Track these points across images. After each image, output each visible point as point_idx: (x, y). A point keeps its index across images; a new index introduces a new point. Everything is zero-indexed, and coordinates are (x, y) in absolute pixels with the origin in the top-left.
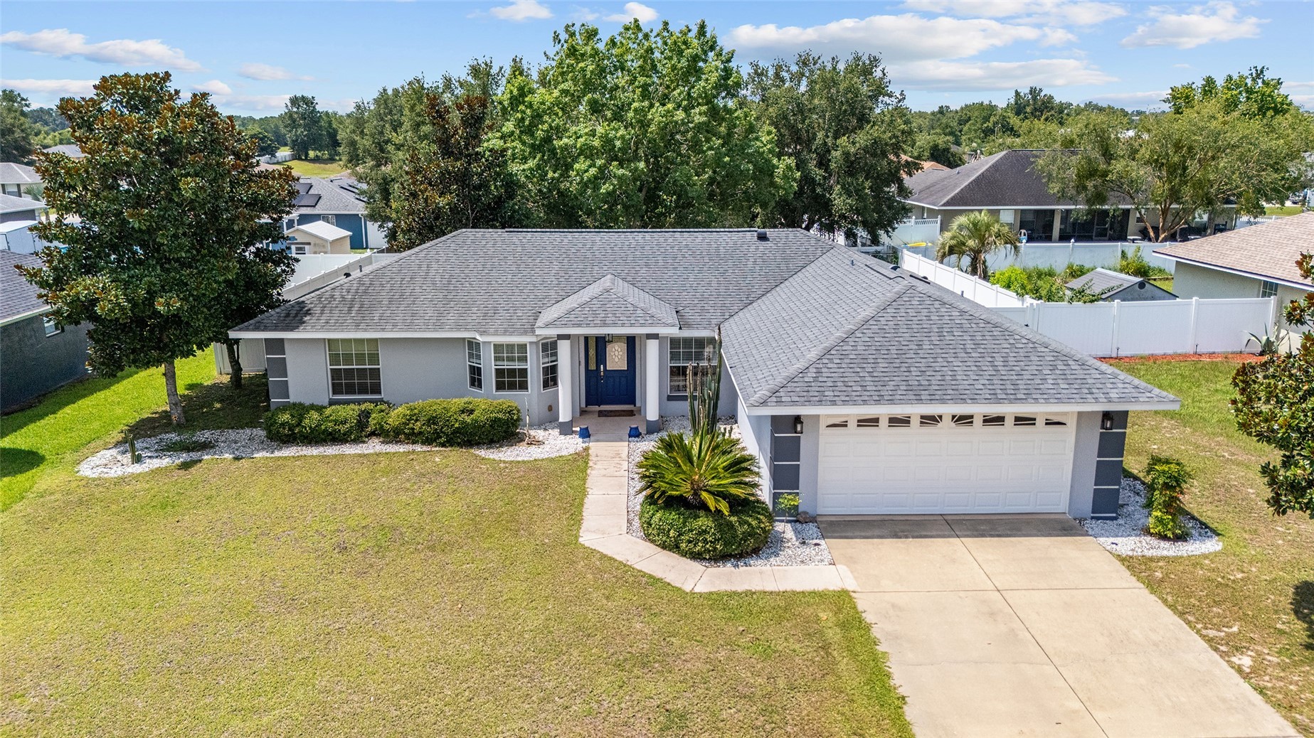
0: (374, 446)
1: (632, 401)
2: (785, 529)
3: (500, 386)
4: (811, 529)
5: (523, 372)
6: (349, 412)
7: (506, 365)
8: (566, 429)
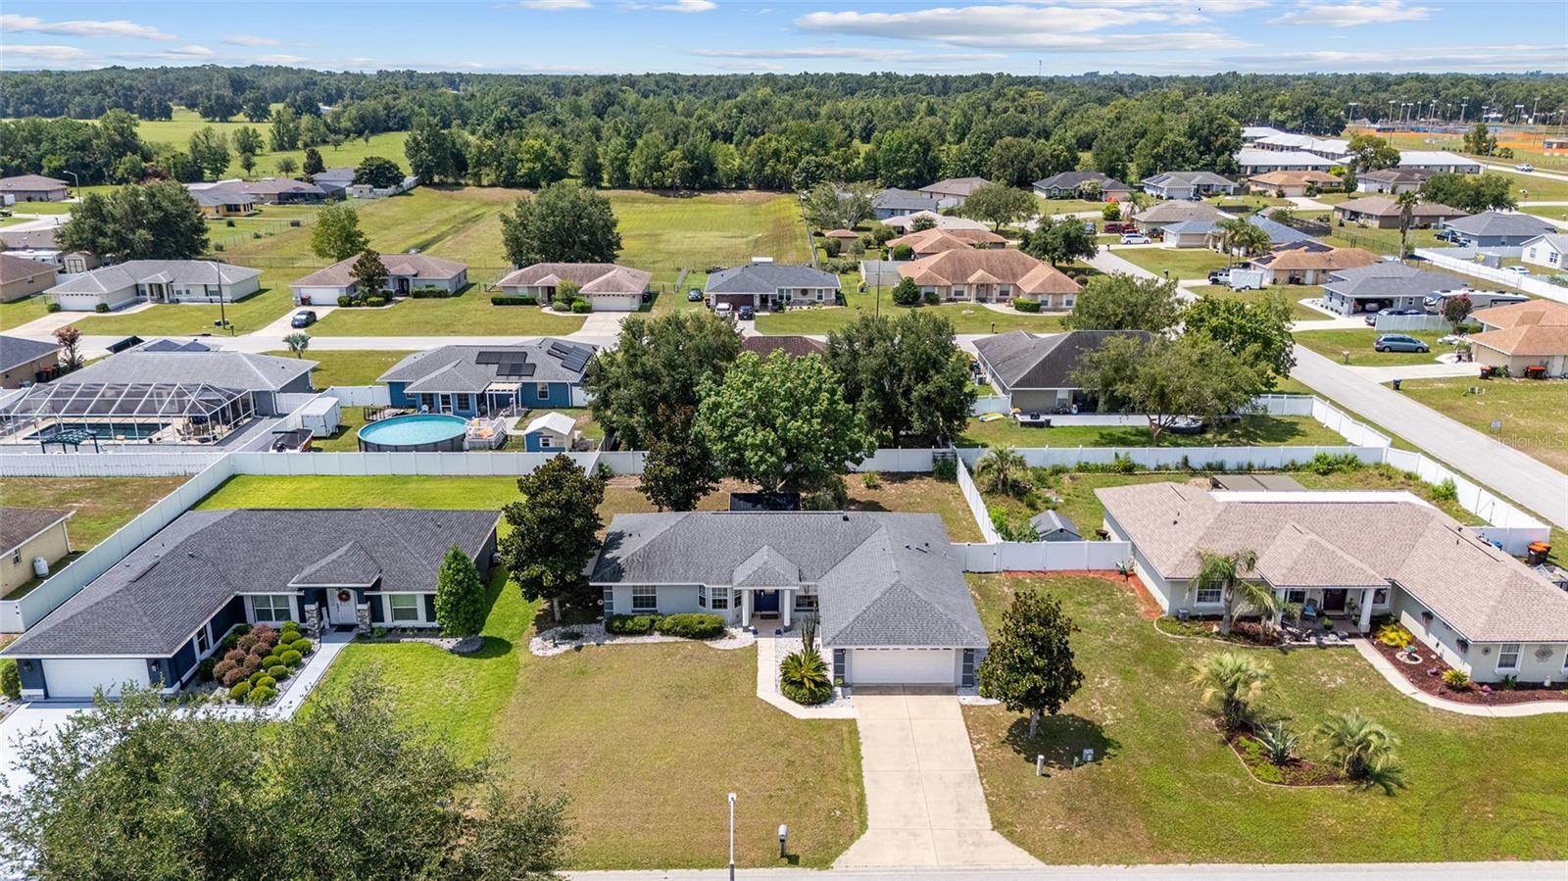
0: (657, 638)
1: (777, 610)
2: (838, 690)
3: (714, 607)
4: (849, 690)
5: (726, 601)
6: (645, 620)
7: (717, 598)
8: (746, 630)
